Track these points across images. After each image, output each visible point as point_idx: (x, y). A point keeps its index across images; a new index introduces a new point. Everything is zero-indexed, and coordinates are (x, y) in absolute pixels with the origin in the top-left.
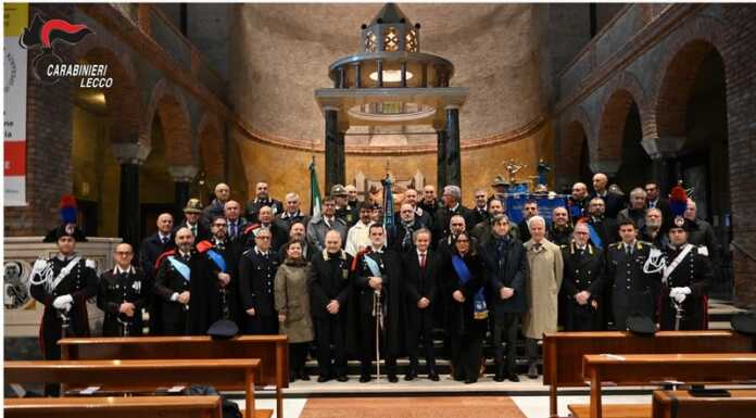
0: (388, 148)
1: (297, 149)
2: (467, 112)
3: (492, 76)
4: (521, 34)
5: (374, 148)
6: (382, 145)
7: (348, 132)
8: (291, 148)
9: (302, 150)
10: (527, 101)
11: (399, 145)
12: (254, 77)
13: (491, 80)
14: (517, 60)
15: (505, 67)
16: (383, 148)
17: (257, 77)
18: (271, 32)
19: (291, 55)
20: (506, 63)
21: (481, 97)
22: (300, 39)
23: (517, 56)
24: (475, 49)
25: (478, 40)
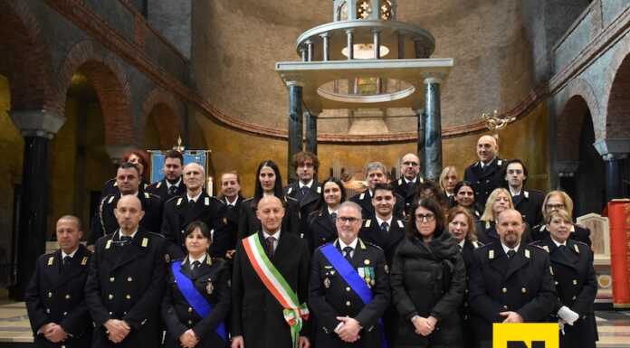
0: (368, 136)
1: (271, 137)
2: (450, 98)
3: (478, 58)
4: (509, 11)
5: (353, 136)
6: (362, 133)
7: (321, 115)
8: (265, 136)
9: (277, 138)
10: (516, 83)
11: (380, 133)
12: (224, 61)
13: (476, 63)
14: (504, 39)
15: (491, 48)
16: (363, 137)
17: (228, 61)
18: (245, 15)
19: (267, 40)
20: (492, 44)
21: (466, 81)
22: (276, 24)
23: (505, 35)
24: (460, 31)
25: (463, 21)
